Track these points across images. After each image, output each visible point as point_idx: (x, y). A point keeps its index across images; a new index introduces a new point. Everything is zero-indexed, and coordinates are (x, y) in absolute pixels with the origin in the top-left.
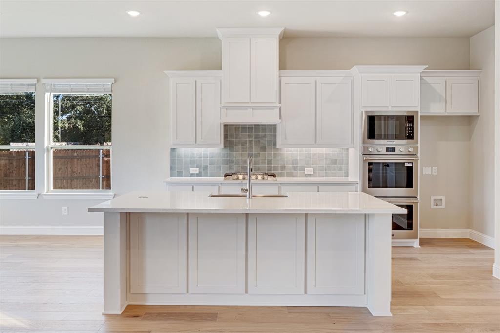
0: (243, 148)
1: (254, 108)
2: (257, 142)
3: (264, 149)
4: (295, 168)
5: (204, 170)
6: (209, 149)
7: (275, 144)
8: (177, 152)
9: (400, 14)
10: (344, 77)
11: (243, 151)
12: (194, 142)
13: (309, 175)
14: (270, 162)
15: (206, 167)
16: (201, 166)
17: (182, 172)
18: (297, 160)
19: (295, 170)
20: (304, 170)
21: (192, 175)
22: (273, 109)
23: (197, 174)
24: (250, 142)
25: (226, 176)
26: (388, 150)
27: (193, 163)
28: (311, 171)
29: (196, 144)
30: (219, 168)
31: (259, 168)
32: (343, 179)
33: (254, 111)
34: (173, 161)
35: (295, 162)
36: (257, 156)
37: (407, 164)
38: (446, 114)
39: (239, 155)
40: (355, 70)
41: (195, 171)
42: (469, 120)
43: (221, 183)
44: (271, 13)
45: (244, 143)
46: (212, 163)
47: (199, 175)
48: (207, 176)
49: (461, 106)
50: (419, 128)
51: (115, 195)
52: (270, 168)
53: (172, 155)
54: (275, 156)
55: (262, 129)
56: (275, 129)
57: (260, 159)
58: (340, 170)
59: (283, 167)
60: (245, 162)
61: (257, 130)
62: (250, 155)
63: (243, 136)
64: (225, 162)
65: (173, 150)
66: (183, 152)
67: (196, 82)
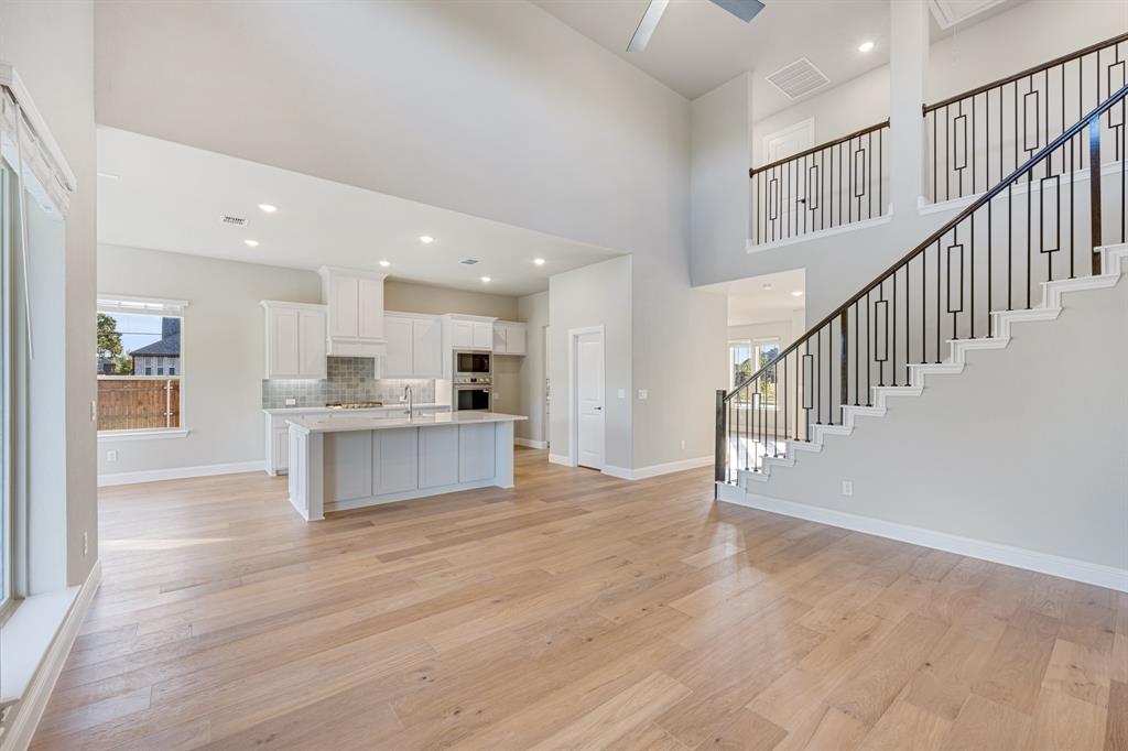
1: (363, 343)
2: (356, 374)
3: (362, 380)
4: (391, 397)
5: (301, 401)
6: (307, 381)
7: (373, 375)
8: (270, 383)
9: (486, 279)
11: (342, 382)
12: (298, 374)
14: (368, 391)
15: (304, 398)
16: (298, 397)
17: (276, 404)
18: (391, 390)
20: (400, 399)
21: (288, 406)
22: (381, 344)
23: (293, 405)
24: (350, 373)
25: (327, 405)
26: (472, 380)
27: (289, 394)
30: (318, 398)
31: (358, 398)
32: (431, 404)
33: (364, 346)
34: (265, 392)
36: (357, 386)
37: (485, 392)
38: (506, 354)
39: (339, 386)
40: (447, 317)
41: (291, 402)
42: (518, 359)
44: (391, 263)
45: (343, 375)
46: (310, 393)
47: (296, 406)
48: (305, 407)
49: (514, 348)
50: (493, 364)
51: (189, 433)
52: (368, 397)
53: (264, 387)
54: (373, 386)
55: (361, 362)
56: (373, 362)
57: (359, 389)
58: (429, 397)
59: (381, 396)
60: (344, 392)
61: (356, 363)
62: (349, 386)
63: (343, 368)
64: (324, 392)
65: (265, 381)
66: (278, 383)
67: (298, 313)
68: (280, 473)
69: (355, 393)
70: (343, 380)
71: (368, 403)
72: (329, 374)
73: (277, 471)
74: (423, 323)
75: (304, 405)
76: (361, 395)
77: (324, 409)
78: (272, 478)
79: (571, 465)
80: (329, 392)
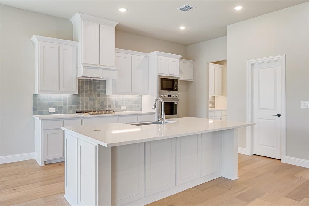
0: (86, 94)
1: (103, 69)
2: (95, 91)
3: (99, 95)
4: (116, 106)
5: (59, 110)
6: (64, 95)
7: (105, 92)
8: (38, 97)
10: (145, 56)
11: (86, 96)
12: (58, 90)
13: (123, 110)
14: (102, 103)
15: (61, 107)
16: (57, 107)
17: (42, 112)
18: (117, 102)
19: (116, 107)
20: (121, 108)
21: (50, 113)
22: (114, 71)
23: (54, 112)
24: (91, 91)
25: (77, 112)
27: (51, 105)
28: (124, 108)
29: (59, 91)
30: (70, 108)
31: (96, 107)
32: (139, 112)
33: (104, 71)
34: (35, 103)
35: (116, 102)
36: (95, 99)
37: (175, 103)
38: (183, 80)
39: (85, 100)
41: (52, 110)
43: (83, 118)
45: (87, 91)
46: (65, 104)
48: (62, 114)
50: (179, 86)
52: (102, 107)
53: (34, 99)
54: (105, 99)
55: (98, 83)
57: (96, 101)
58: (138, 107)
59: (110, 106)
60: (87, 103)
61: (95, 83)
62: (90, 99)
63: (86, 87)
64: (74, 104)
65: (35, 95)
66: (44, 96)
67: (59, 47)
68: (47, 163)
69: (94, 104)
70: (87, 95)
71: (103, 111)
72: (79, 91)
73: (45, 162)
74: (137, 57)
75: (61, 113)
76: (98, 106)
77: (75, 115)
78: (42, 167)
79: (249, 154)
80: (78, 103)
